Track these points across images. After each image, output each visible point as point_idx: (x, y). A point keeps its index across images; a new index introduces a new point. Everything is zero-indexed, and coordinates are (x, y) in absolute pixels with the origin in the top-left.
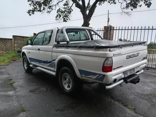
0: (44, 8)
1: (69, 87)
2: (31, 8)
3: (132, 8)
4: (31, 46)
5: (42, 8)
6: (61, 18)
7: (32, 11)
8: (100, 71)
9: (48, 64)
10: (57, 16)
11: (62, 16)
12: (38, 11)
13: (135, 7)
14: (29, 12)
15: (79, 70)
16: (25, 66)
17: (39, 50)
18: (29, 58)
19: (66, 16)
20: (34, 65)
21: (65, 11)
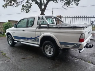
0: (14, 3)
1: (50, 53)
2: (5, 3)
3: (68, 5)
4: (15, 28)
5: (12, 4)
6: (25, 10)
7: (6, 5)
8: (77, 42)
9: (32, 40)
10: (22, 9)
11: (25, 9)
12: (10, 5)
13: (69, 5)
14: (3, 6)
15: (60, 42)
16: (9, 42)
17: (24, 30)
18: (14, 36)
19: (28, 9)
20: (18, 41)
21: (27, 6)
